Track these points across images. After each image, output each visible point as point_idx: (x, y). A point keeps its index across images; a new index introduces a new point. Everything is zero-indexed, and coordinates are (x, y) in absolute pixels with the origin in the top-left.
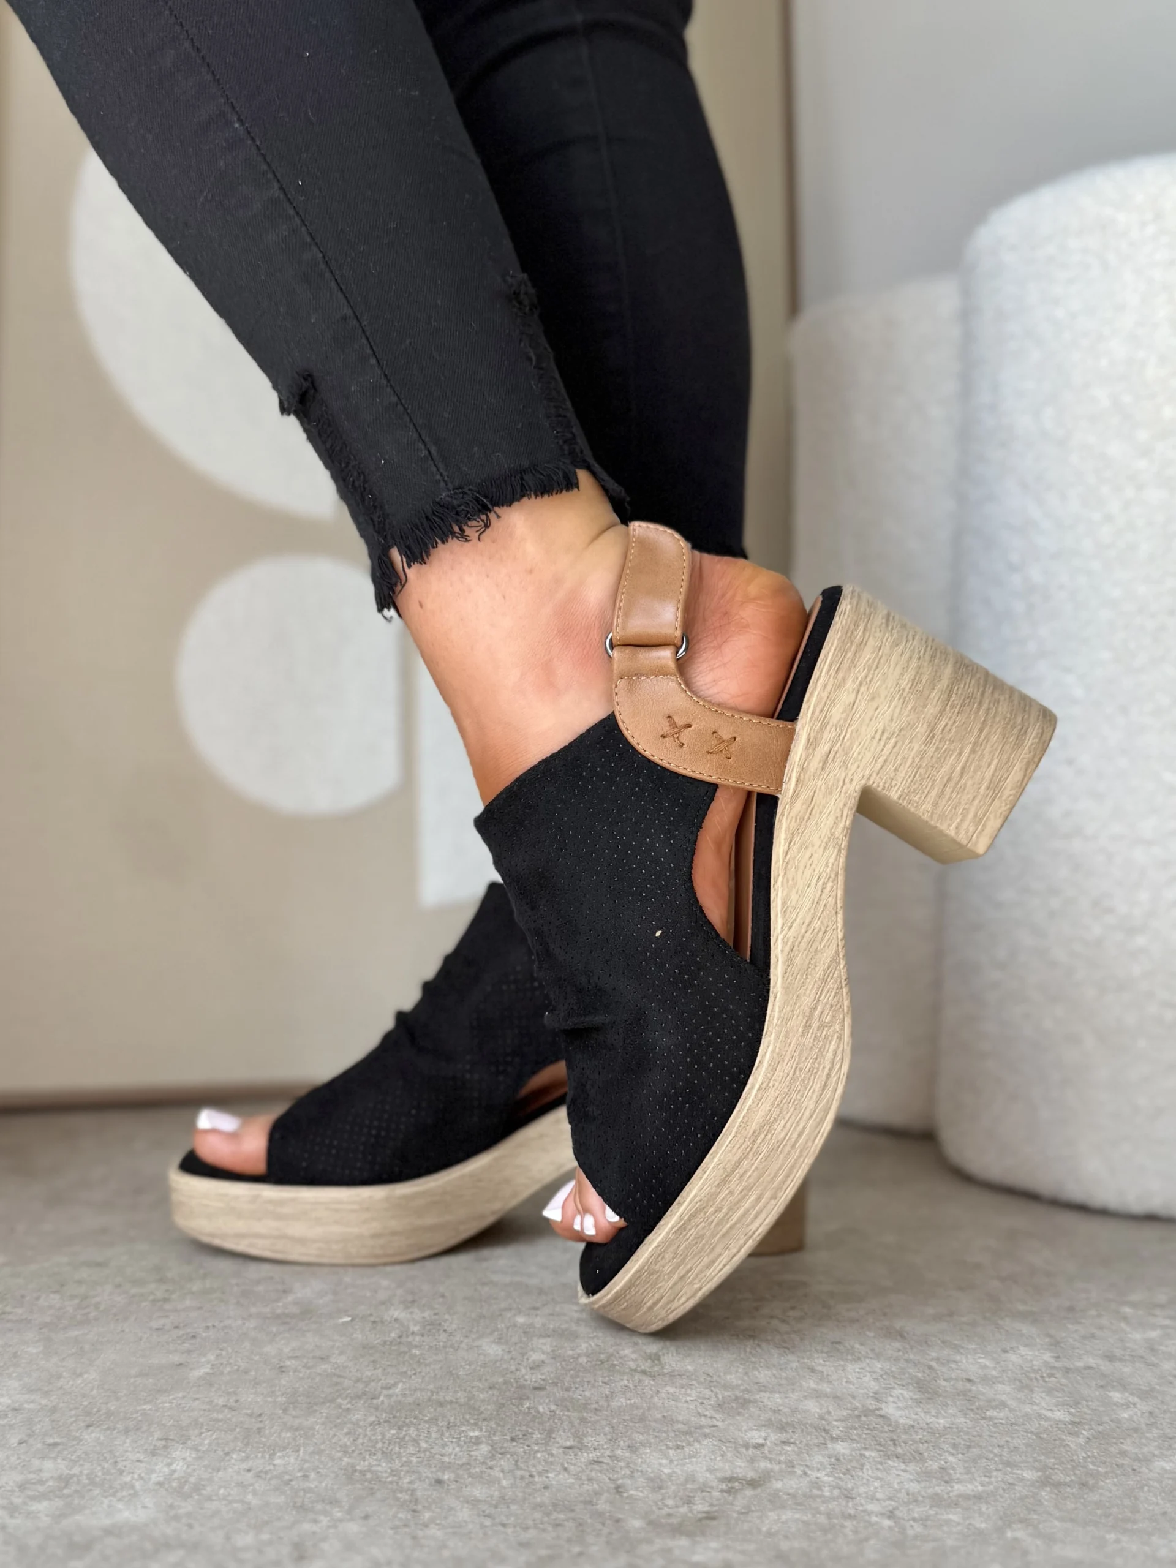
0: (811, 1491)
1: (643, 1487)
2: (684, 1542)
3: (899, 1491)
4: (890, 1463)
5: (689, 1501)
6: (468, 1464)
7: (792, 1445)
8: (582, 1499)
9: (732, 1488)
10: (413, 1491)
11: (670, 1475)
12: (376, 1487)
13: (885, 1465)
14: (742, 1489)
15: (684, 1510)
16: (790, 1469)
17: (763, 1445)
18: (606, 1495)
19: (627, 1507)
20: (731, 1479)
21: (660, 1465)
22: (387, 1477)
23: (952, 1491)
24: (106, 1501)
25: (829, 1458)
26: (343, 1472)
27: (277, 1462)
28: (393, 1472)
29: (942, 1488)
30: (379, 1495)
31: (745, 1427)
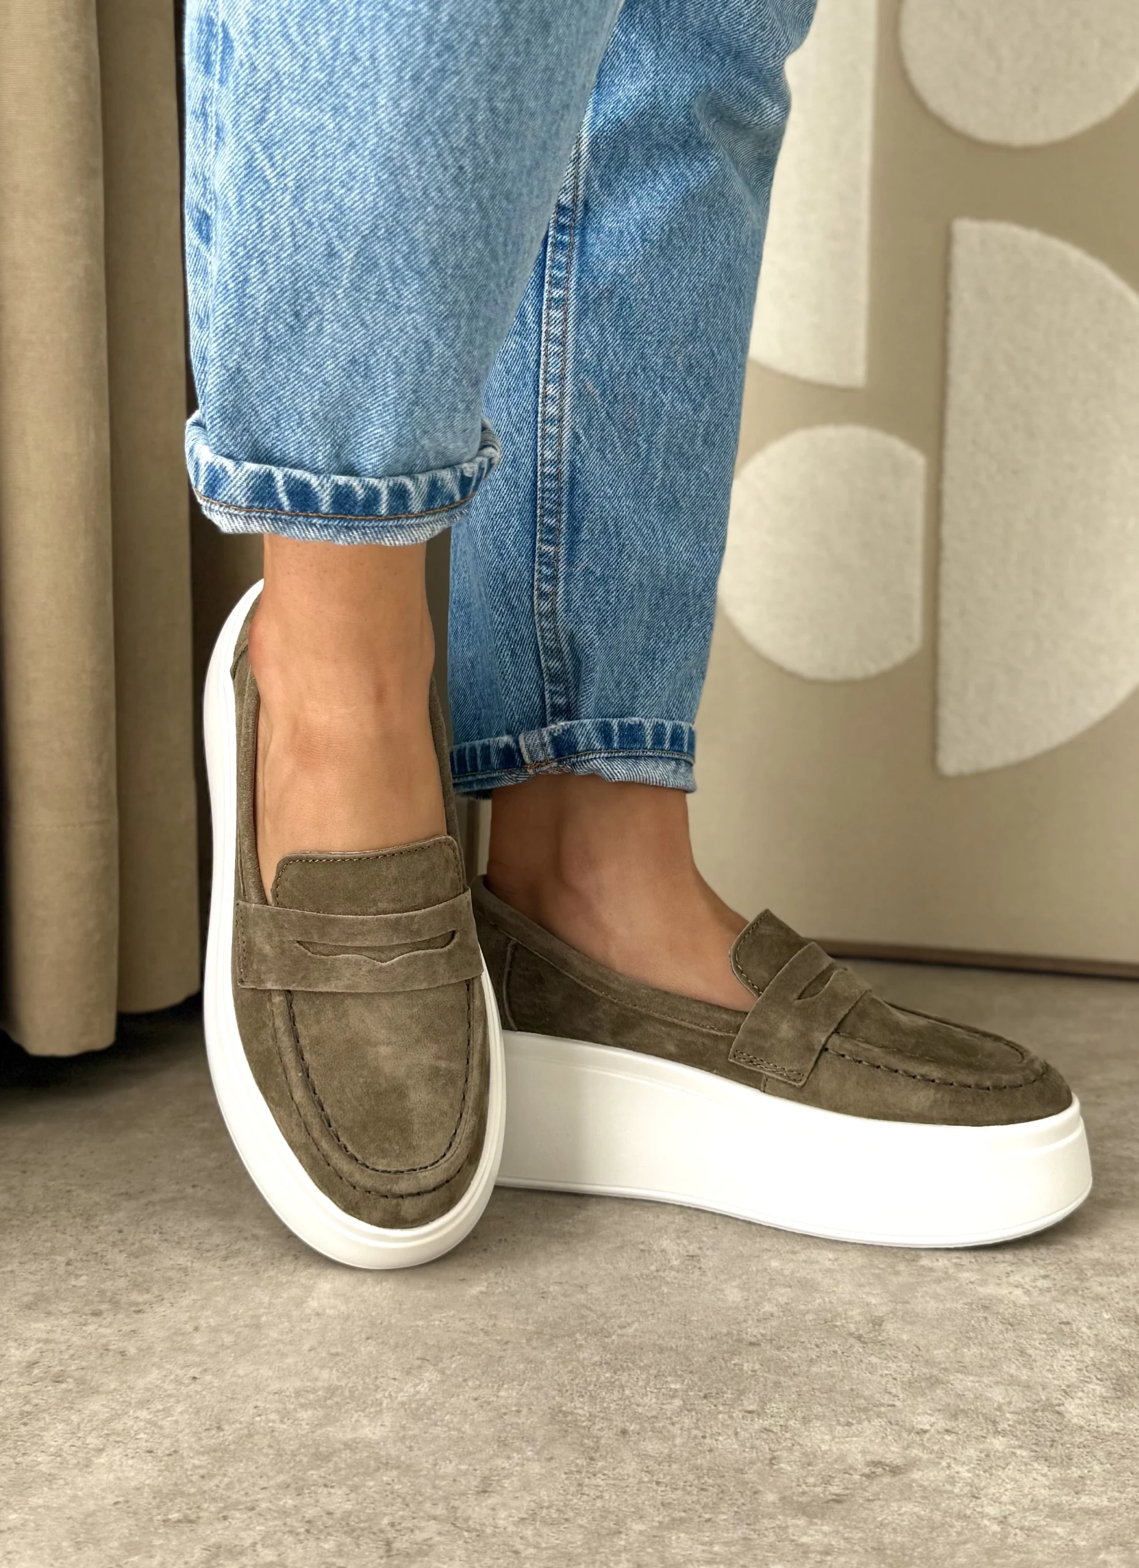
0: (944, 1485)
1: (795, 1462)
2: (802, 1522)
3: (1025, 1496)
4: (1036, 1465)
5: (827, 1481)
6: (656, 1417)
7: (953, 1435)
8: (737, 1465)
9: (874, 1473)
10: (599, 1438)
11: (825, 1452)
12: (570, 1429)
13: (1029, 1467)
14: (881, 1475)
15: (818, 1489)
16: (936, 1460)
17: (925, 1432)
18: (759, 1464)
19: (771, 1479)
20: (876, 1464)
21: (823, 1441)
22: (584, 1421)
23: (1075, 1503)
24: (356, 1415)
25: (981, 1452)
26: (550, 1411)
27: (502, 1393)
28: (592, 1417)
29: (1068, 1498)
30: (569, 1439)
31: (920, 1411)
